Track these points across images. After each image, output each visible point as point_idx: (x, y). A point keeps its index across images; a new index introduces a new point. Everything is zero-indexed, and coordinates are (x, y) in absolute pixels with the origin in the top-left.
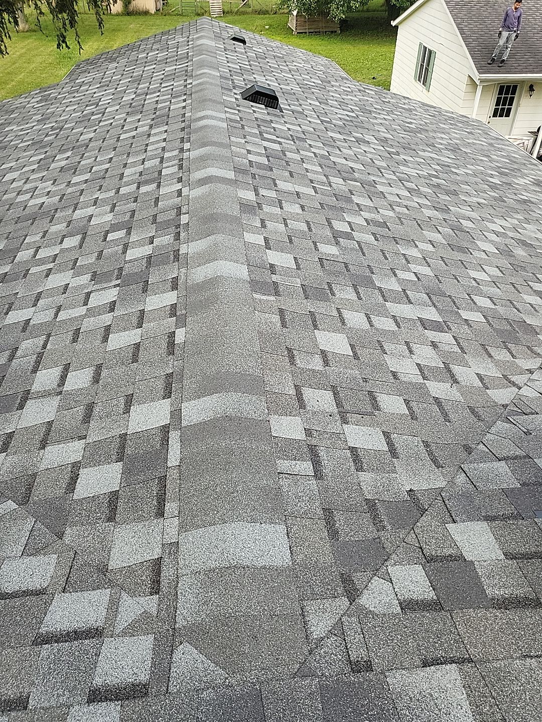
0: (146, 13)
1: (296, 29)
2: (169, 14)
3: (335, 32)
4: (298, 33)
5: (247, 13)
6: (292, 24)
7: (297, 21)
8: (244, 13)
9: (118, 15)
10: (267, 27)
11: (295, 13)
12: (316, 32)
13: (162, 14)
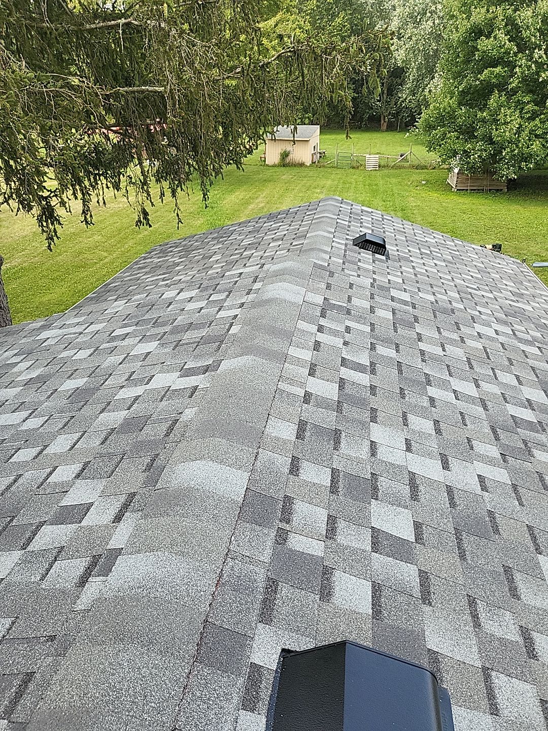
0: (302, 165)
1: (456, 186)
2: (324, 166)
3: (501, 190)
4: (457, 190)
5: (404, 167)
6: (452, 180)
7: (458, 178)
8: (400, 167)
9: (274, 166)
10: (424, 182)
11: (456, 171)
12: (479, 190)
13: (317, 166)
